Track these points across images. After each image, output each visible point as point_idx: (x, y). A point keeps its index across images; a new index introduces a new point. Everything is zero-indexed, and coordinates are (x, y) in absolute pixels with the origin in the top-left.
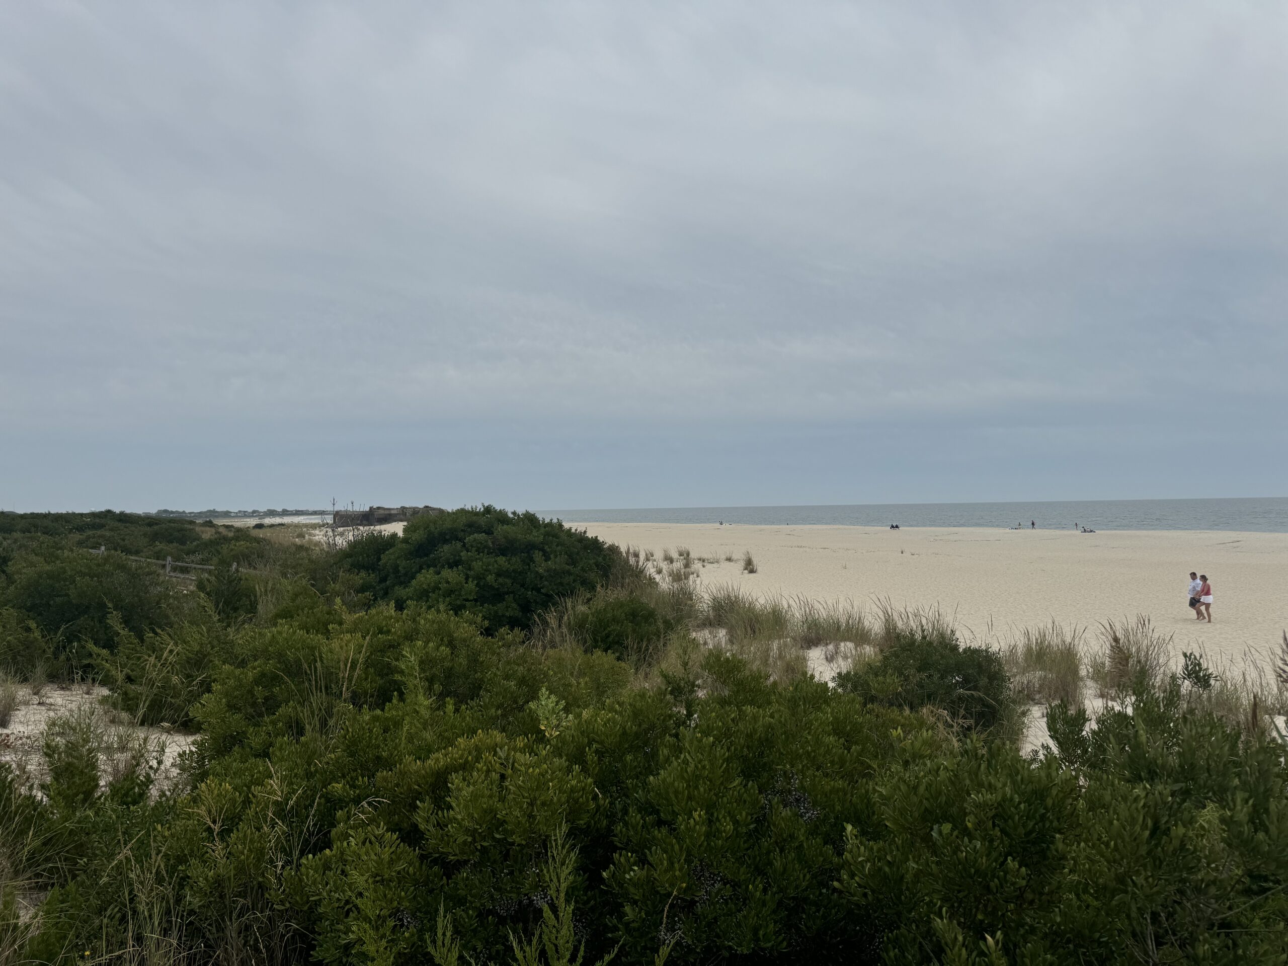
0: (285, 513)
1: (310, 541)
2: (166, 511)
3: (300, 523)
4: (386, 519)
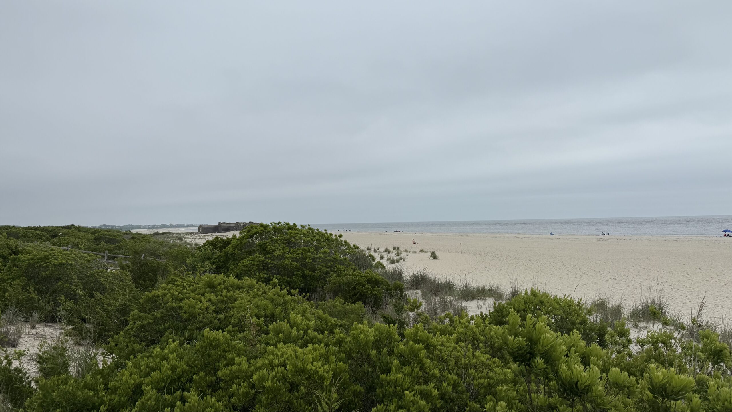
0: (171, 226)
1: (186, 242)
2: (104, 225)
3: (180, 232)
4: (228, 229)
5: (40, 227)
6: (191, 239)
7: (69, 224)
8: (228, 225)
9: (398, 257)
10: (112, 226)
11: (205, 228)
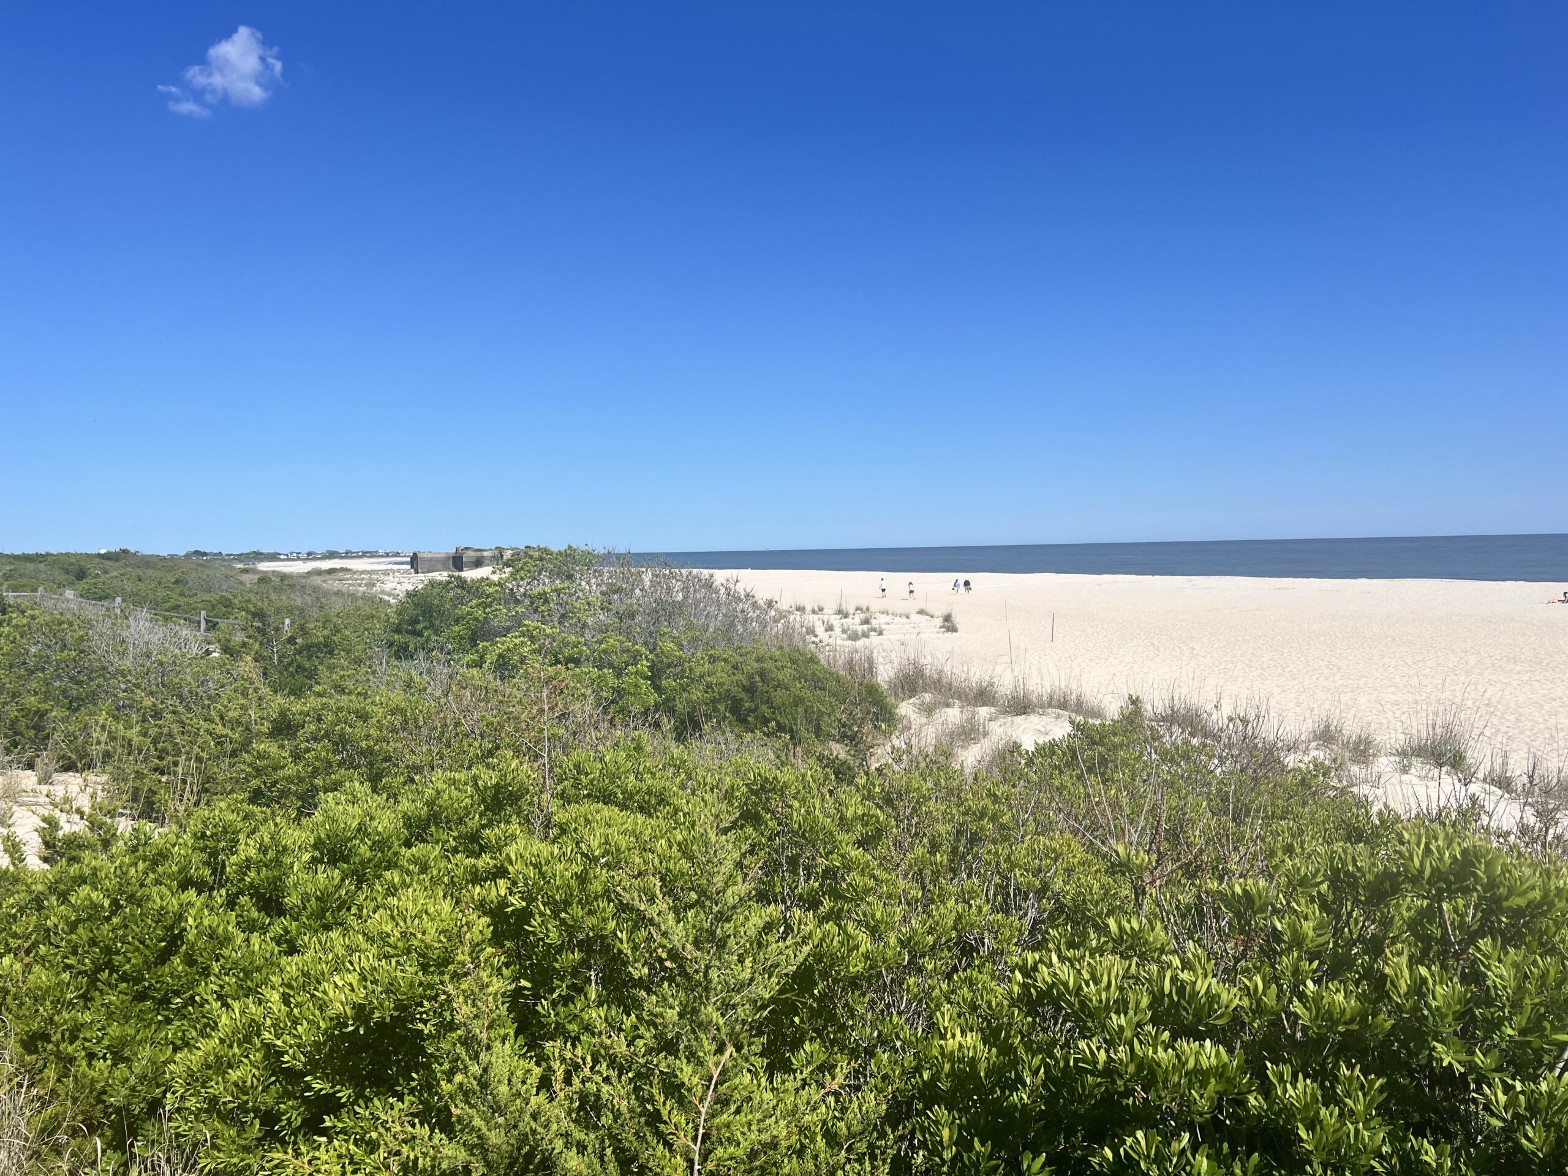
0: (348, 555)
1: (383, 592)
2: (197, 553)
3: (369, 568)
4: (478, 563)
5: (48, 554)
6: (393, 585)
7: (115, 548)
8: (479, 554)
9: (865, 627)
10: (215, 554)
11: (424, 560)
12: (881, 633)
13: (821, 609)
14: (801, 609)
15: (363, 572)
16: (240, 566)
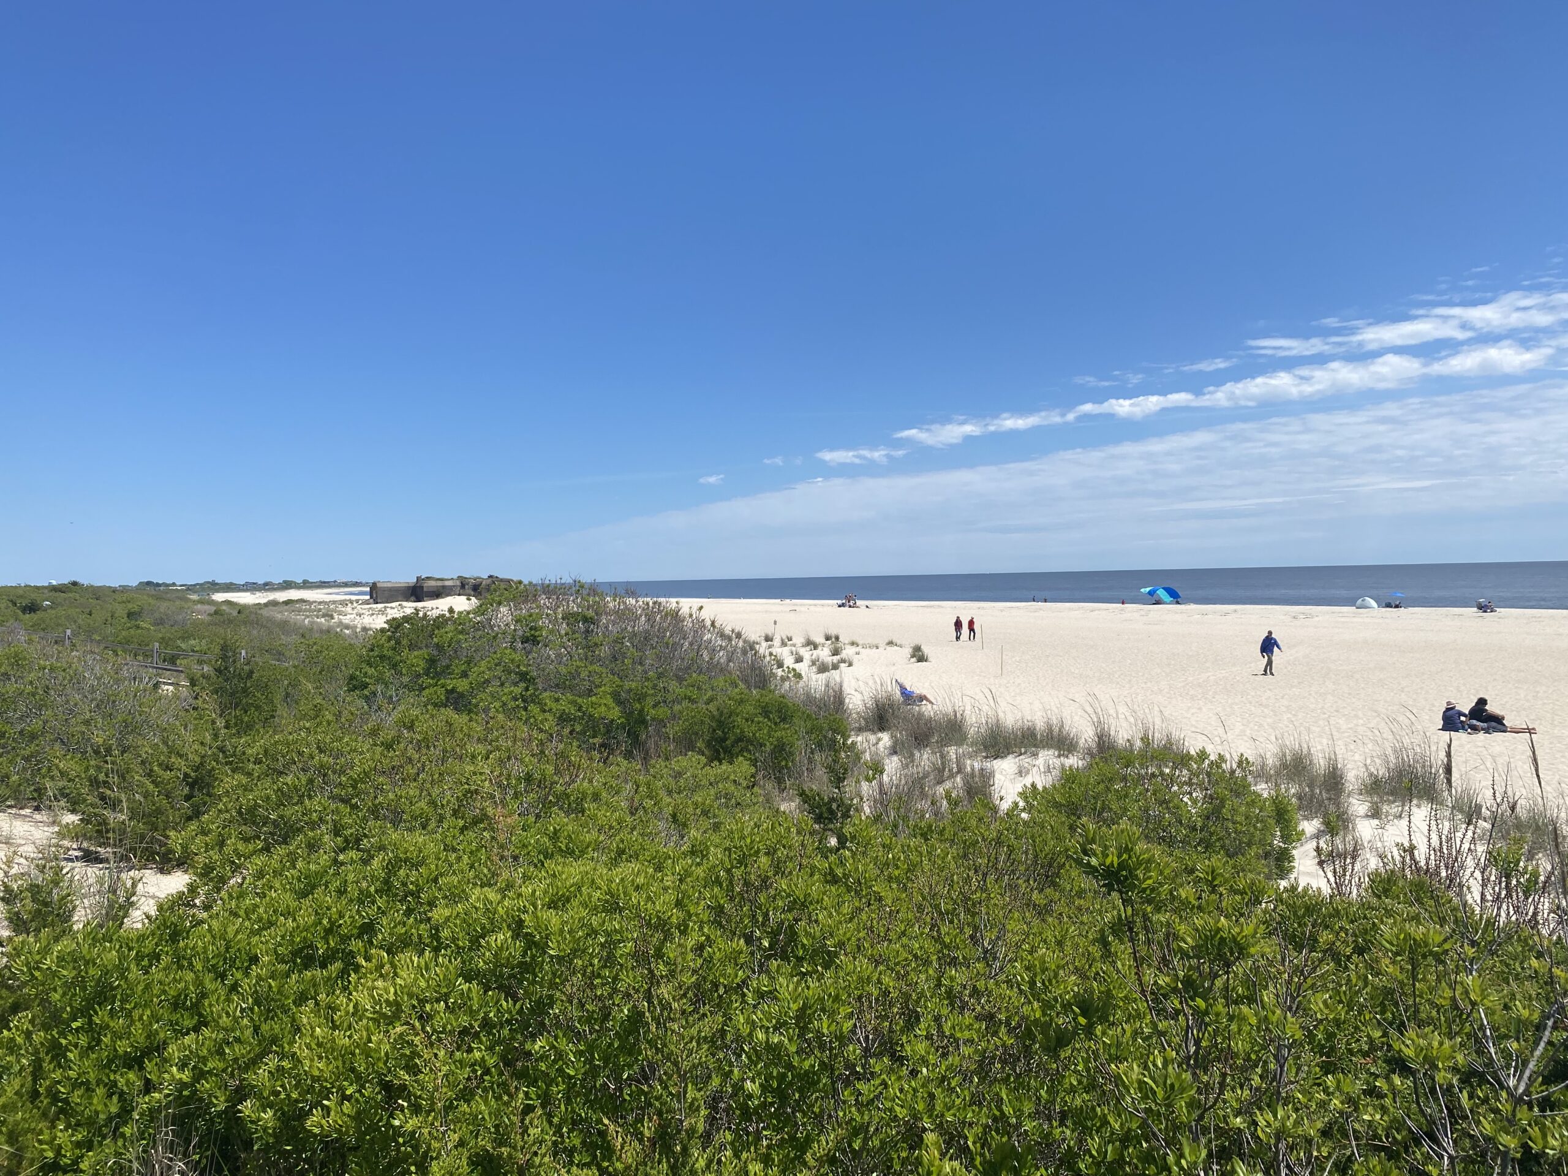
0: (306, 585)
1: (340, 623)
2: (149, 583)
3: (328, 598)
4: (437, 594)
6: (352, 616)
7: (64, 580)
8: (440, 583)
9: (836, 659)
10: (169, 585)
11: (384, 590)
12: (850, 665)
13: (790, 639)
14: (768, 639)
15: (320, 603)
16: (194, 597)
